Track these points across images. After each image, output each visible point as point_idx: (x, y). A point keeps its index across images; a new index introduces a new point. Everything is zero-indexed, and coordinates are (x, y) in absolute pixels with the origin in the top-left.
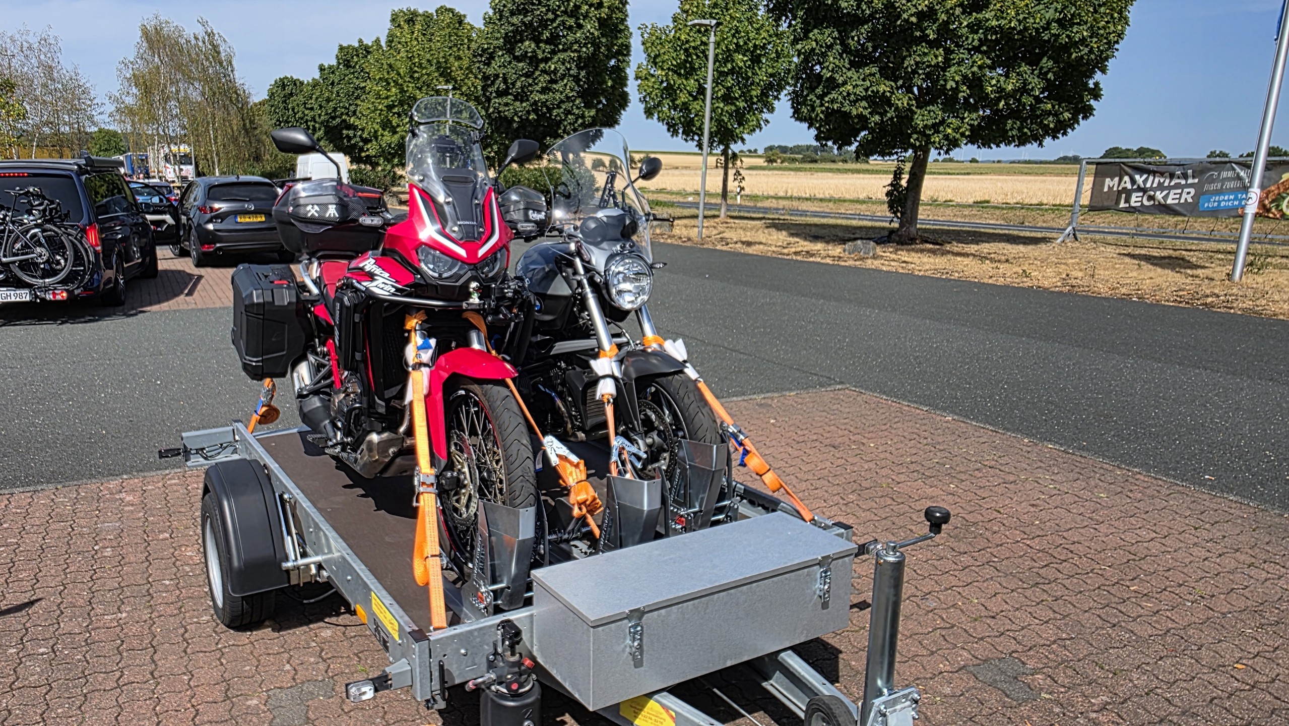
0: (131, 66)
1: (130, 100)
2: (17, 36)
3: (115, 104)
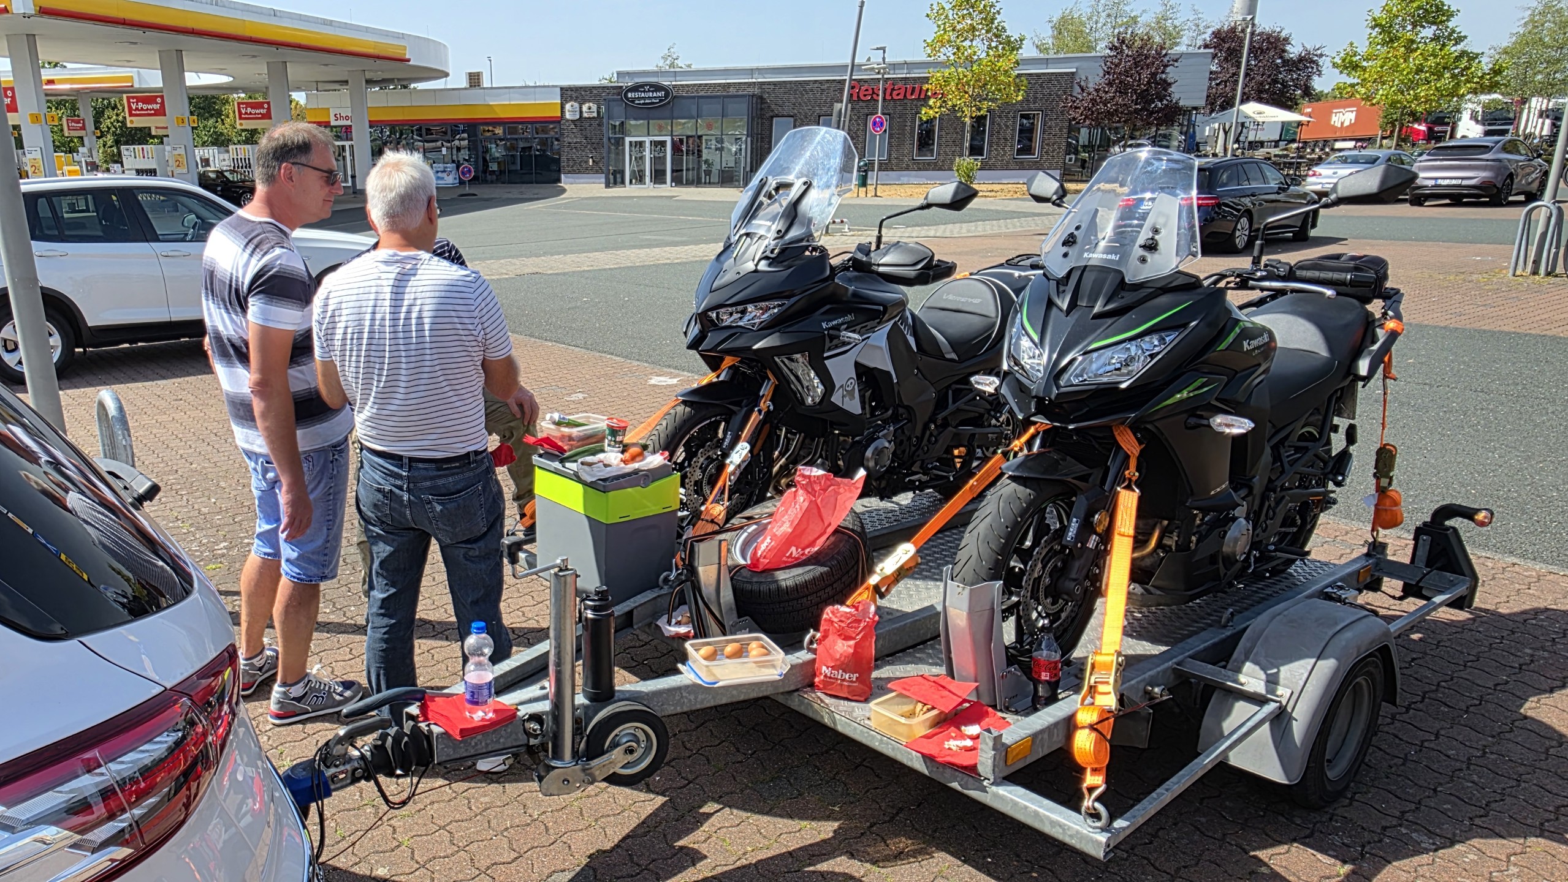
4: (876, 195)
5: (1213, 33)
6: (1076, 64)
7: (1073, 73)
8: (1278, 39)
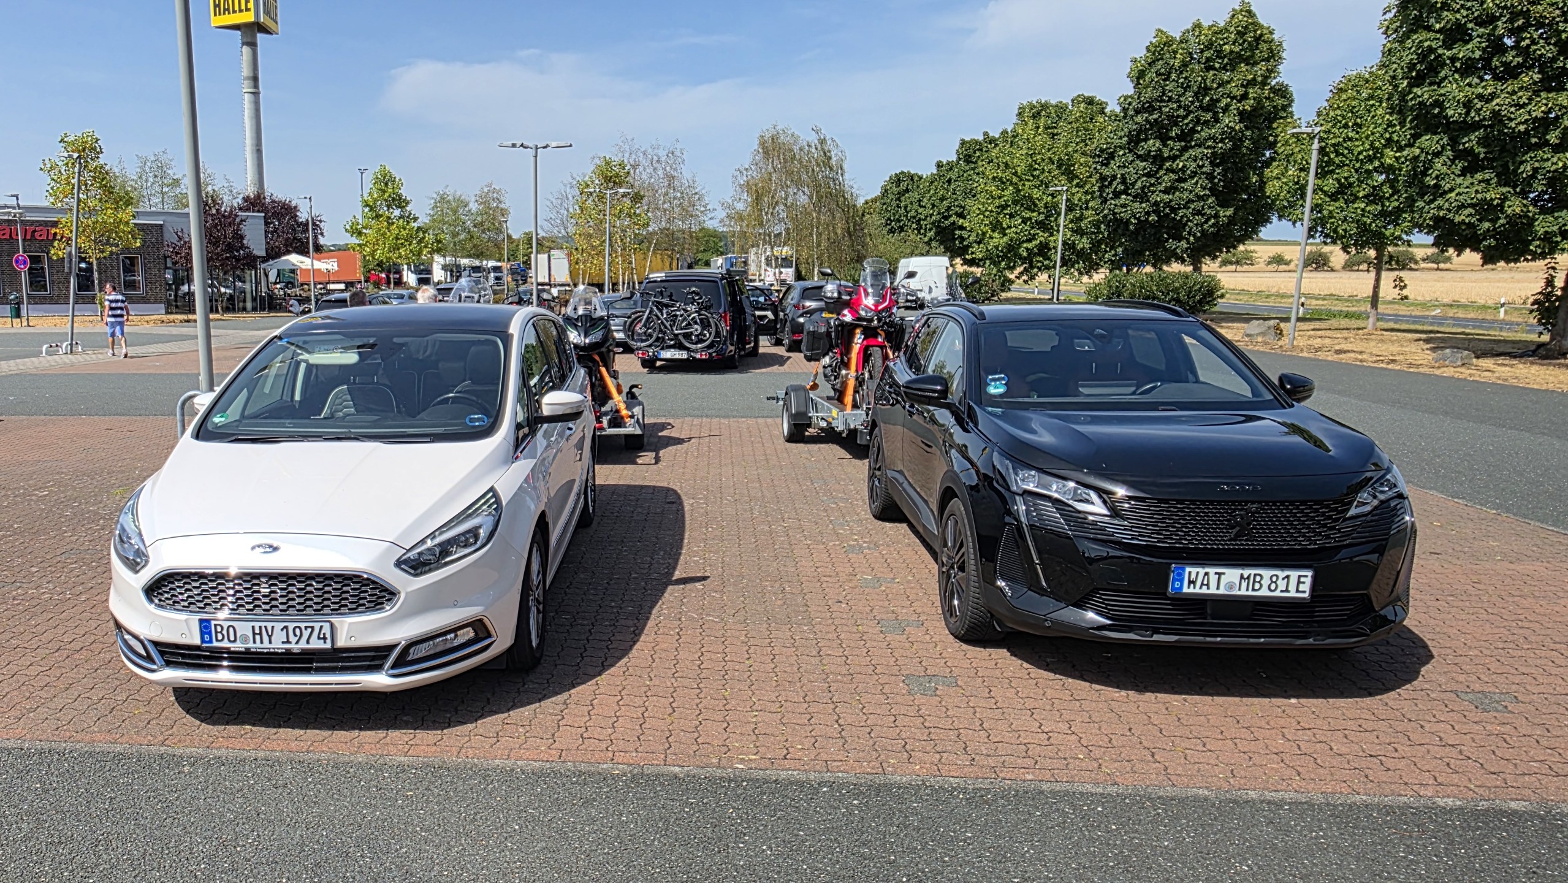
0: (745, 172)
1: (740, 206)
2: (650, 150)
3: (727, 210)
4: (29, 326)
5: (243, 198)
6: (163, 218)
7: (161, 225)
8: (290, 207)
